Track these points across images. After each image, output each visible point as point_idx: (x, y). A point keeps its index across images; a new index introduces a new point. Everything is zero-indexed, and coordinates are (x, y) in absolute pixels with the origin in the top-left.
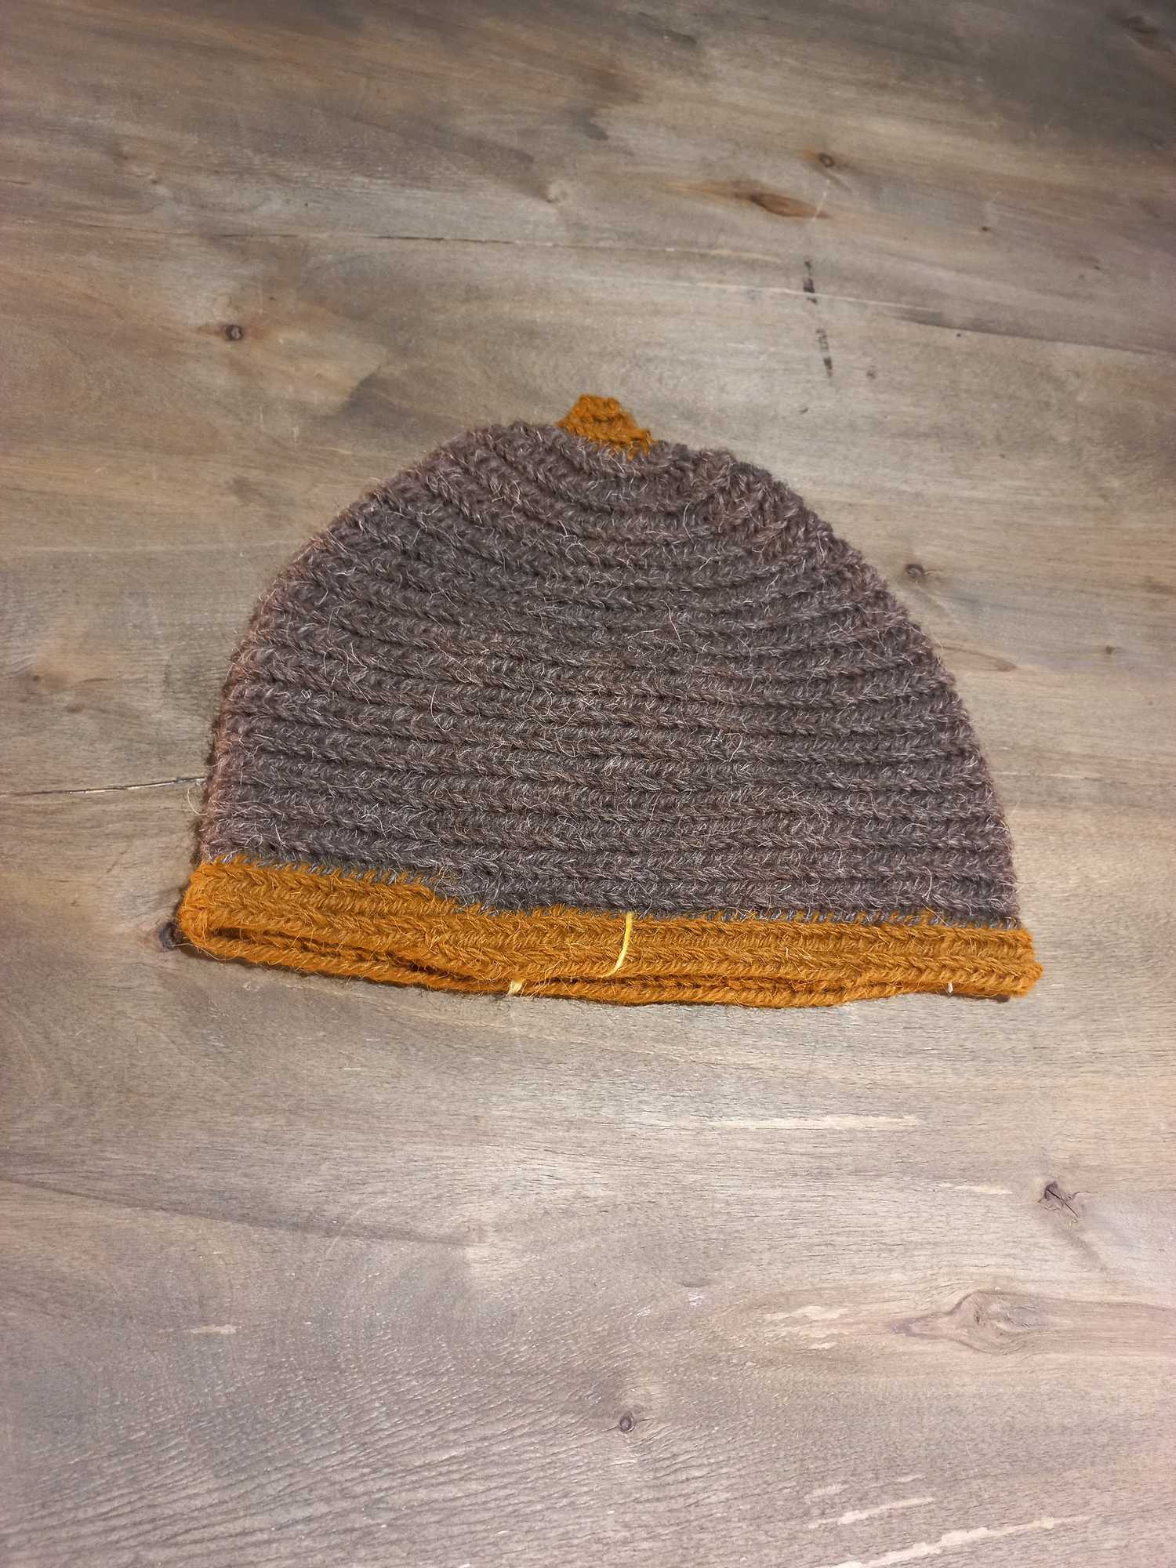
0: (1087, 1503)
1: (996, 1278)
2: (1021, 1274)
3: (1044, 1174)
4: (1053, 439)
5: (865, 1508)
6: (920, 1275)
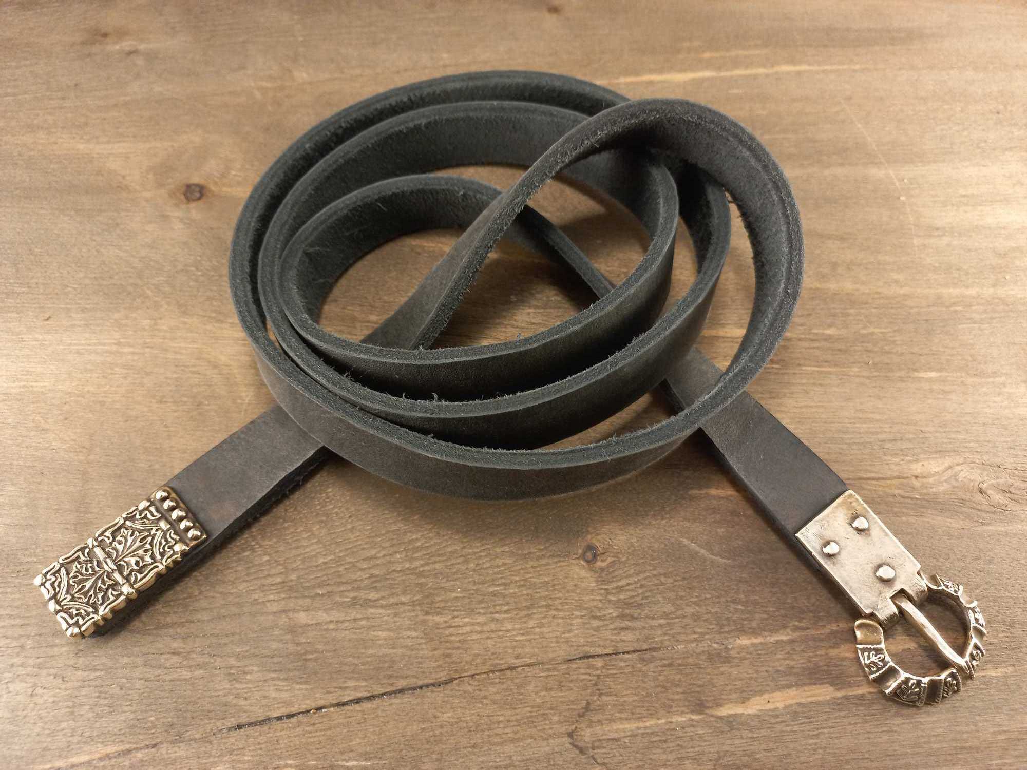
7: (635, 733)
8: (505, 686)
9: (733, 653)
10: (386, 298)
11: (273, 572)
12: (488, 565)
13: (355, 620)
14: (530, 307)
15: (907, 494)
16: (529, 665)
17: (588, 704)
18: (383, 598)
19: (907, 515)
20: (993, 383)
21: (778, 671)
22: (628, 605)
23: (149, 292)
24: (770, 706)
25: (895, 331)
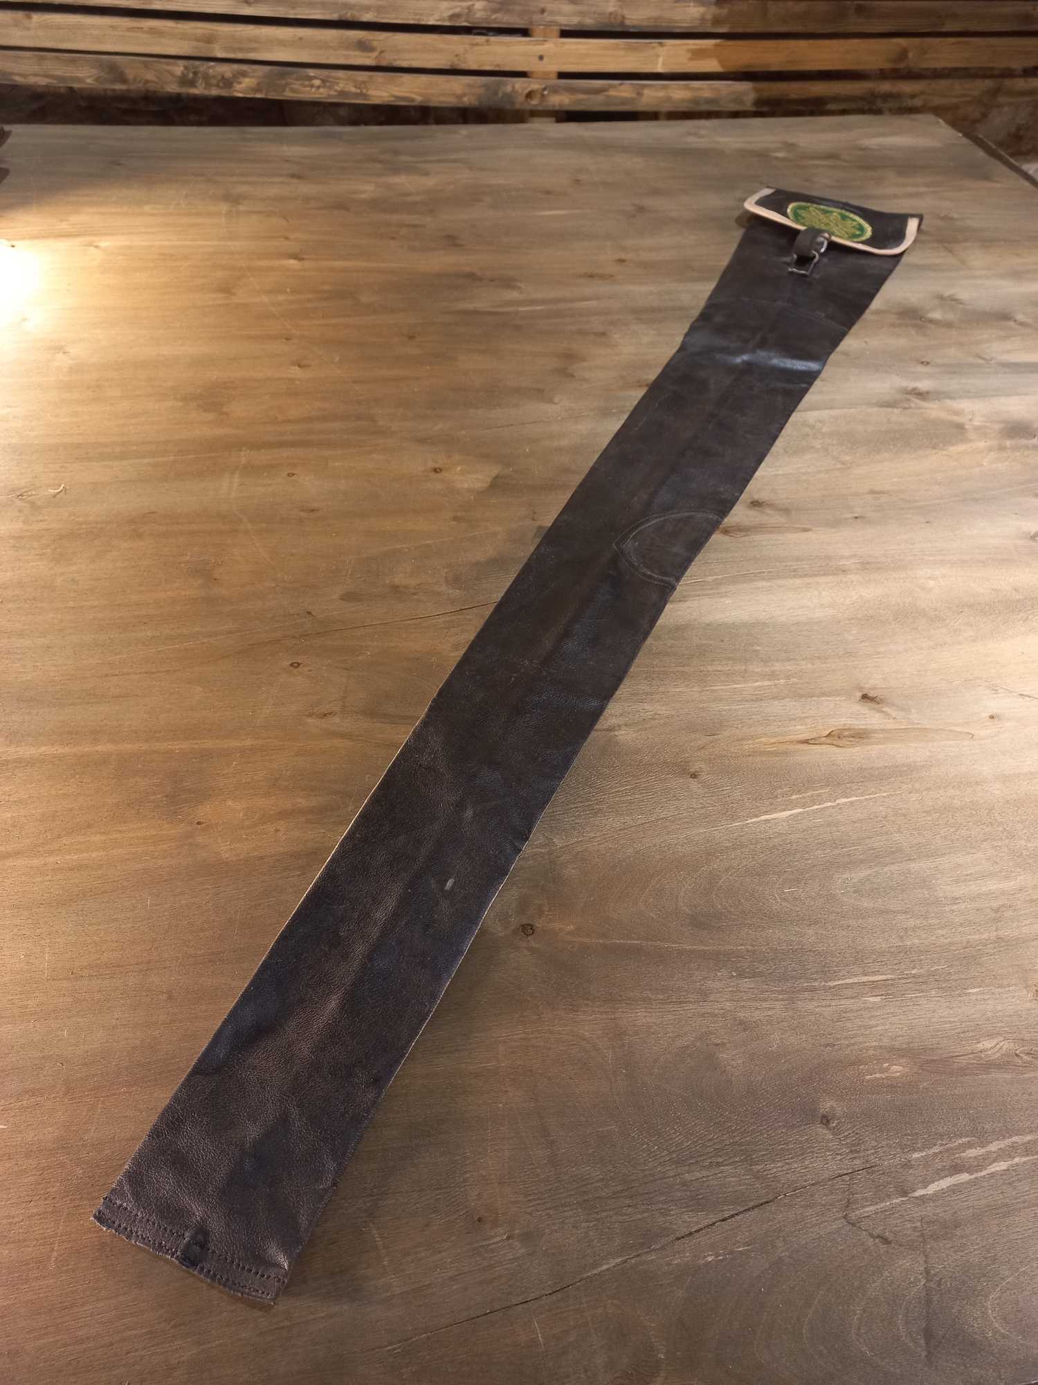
0: (901, 788)
1: (845, 725)
2: (856, 723)
3: (861, 691)
4: (813, 447)
5: (801, 794)
6: (809, 726)
7: (877, 1211)
8: (803, 1197)
9: (913, 1163)
10: (662, 983)
11: (663, 1154)
12: (773, 1134)
13: (716, 1174)
14: (745, 978)
15: (979, 1062)
16: (813, 1185)
17: (849, 1200)
18: (725, 1160)
19: (981, 1074)
20: (1009, 990)
21: (938, 1169)
22: (854, 1145)
23: (529, 998)
24: (939, 1188)
25: (948, 967)
